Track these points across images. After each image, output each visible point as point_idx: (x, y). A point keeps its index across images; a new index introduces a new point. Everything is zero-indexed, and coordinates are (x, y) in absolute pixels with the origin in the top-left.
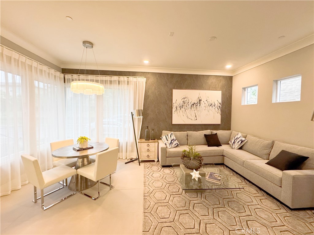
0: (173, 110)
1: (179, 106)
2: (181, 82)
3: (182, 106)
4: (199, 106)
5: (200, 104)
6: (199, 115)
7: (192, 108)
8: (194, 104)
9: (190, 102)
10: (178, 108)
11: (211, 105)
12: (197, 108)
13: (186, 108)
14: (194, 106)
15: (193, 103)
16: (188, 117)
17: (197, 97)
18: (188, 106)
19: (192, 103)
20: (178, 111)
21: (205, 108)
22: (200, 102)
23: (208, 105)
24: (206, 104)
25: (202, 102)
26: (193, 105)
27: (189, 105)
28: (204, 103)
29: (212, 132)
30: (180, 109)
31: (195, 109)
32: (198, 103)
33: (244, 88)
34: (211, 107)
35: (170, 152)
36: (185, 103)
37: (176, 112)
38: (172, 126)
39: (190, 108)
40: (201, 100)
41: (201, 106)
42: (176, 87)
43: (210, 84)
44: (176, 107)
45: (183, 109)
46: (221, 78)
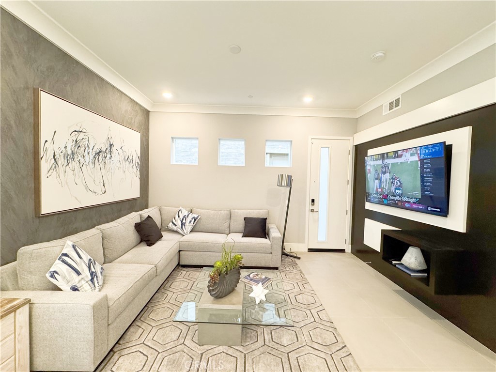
0: (45, 165)
1: (62, 154)
2: (65, 79)
3: (73, 154)
4: (110, 158)
5: (111, 154)
6: (110, 182)
7: (97, 164)
8: (100, 152)
9: (91, 147)
10: (61, 161)
11: (128, 159)
12: (105, 163)
13: (82, 160)
14: (101, 157)
15: (98, 151)
16: (87, 187)
17: (106, 138)
18: (87, 157)
19: (94, 150)
20: (61, 169)
21: (118, 164)
22: (111, 149)
23: (123, 157)
24: (120, 155)
25: (114, 149)
26: (98, 154)
27: (90, 154)
28: (118, 152)
29: (141, 215)
30: (66, 163)
31: (102, 166)
32: (107, 151)
33: (172, 138)
34: (127, 163)
35: (117, 302)
36: (79, 146)
37: (54, 174)
38: (37, 221)
39: (90, 163)
40: (113, 145)
41: (112, 159)
42: (47, 84)
43: (123, 112)
44: (54, 156)
45: (74, 164)
46: (137, 108)
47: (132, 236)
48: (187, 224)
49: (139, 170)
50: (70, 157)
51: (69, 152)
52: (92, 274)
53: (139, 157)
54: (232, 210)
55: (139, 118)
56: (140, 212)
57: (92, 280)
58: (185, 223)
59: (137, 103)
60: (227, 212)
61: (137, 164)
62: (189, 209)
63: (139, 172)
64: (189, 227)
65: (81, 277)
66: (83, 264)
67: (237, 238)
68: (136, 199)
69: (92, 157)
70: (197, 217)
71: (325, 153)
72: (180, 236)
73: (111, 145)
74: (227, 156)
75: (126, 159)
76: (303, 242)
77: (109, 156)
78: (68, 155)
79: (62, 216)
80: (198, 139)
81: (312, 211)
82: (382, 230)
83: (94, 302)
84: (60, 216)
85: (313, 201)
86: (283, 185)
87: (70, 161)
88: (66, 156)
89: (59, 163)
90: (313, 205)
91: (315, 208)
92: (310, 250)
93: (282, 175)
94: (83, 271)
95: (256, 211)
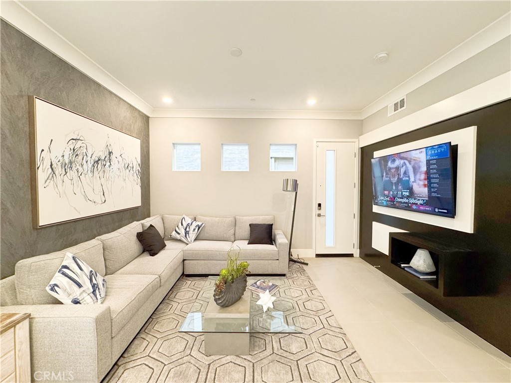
0: (42, 175)
1: (59, 163)
2: (61, 85)
3: (71, 163)
4: (109, 167)
5: (110, 162)
6: (110, 191)
7: (96, 173)
8: (99, 160)
9: (89, 155)
10: (59, 170)
11: (128, 167)
12: (104, 171)
13: (80, 169)
14: (99, 166)
15: (97, 159)
16: (86, 197)
17: (105, 145)
18: (85, 166)
19: (94, 157)
20: (59, 179)
21: (118, 172)
22: (110, 156)
23: (123, 165)
24: (120, 163)
25: (113, 157)
26: (97, 162)
27: (89, 162)
28: (117, 160)
29: (143, 225)
30: (64, 173)
31: (101, 174)
32: (106, 159)
33: (174, 144)
34: (128, 170)
35: (121, 314)
36: (77, 155)
37: (51, 183)
38: (35, 233)
39: (89, 172)
40: (112, 152)
41: (111, 167)
42: (42, 91)
43: (122, 119)
44: (51, 165)
45: (72, 174)
46: (136, 114)
47: (134, 245)
48: (191, 232)
49: (139, 178)
50: (68, 166)
51: (67, 161)
52: (93, 286)
53: (139, 165)
54: (237, 217)
55: (139, 124)
56: (142, 222)
57: (94, 292)
58: (189, 232)
59: (136, 109)
60: (232, 219)
61: (137, 172)
62: (193, 217)
63: (139, 180)
64: (192, 235)
65: (82, 289)
66: (84, 276)
67: (243, 246)
68: (137, 208)
69: (90, 166)
70: (201, 225)
71: (331, 155)
72: (184, 245)
73: (110, 153)
74: (230, 161)
75: (126, 167)
76: (311, 247)
77: (108, 164)
78: (66, 164)
79: (62, 227)
80: (200, 144)
81: (319, 215)
82: (390, 233)
83: (97, 315)
84: (59, 227)
85: (320, 205)
86: (289, 189)
87: (68, 170)
88: (64, 165)
89: (57, 173)
90: (320, 209)
91: (322, 212)
92: (318, 256)
93: (288, 179)
94: (85, 283)
95: (261, 217)
